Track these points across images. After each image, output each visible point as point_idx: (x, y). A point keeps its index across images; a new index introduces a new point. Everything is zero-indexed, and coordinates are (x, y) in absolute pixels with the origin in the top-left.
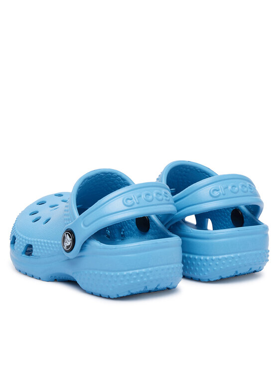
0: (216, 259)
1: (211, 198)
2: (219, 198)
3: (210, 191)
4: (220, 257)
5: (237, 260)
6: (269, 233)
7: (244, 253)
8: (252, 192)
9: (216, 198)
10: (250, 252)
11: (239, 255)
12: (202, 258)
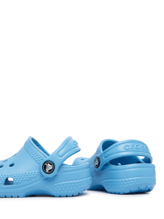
0: (131, 179)
1: (125, 150)
2: (129, 150)
3: (124, 146)
4: (130, 179)
5: (139, 181)
6: (156, 169)
7: (143, 177)
8: (147, 151)
9: (127, 150)
10: (146, 177)
11: (140, 178)
12: (120, 180)
